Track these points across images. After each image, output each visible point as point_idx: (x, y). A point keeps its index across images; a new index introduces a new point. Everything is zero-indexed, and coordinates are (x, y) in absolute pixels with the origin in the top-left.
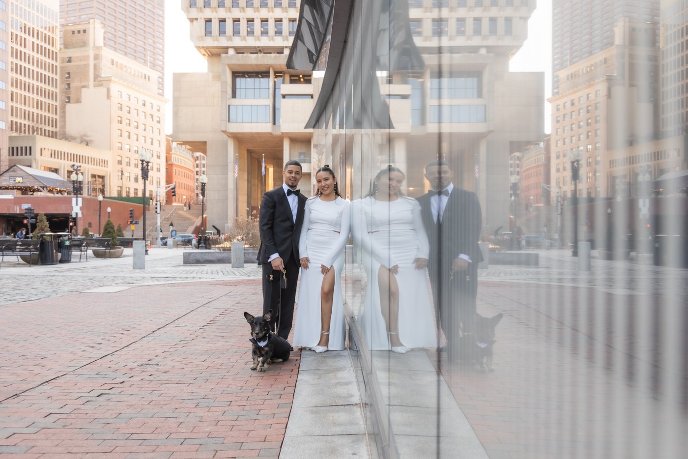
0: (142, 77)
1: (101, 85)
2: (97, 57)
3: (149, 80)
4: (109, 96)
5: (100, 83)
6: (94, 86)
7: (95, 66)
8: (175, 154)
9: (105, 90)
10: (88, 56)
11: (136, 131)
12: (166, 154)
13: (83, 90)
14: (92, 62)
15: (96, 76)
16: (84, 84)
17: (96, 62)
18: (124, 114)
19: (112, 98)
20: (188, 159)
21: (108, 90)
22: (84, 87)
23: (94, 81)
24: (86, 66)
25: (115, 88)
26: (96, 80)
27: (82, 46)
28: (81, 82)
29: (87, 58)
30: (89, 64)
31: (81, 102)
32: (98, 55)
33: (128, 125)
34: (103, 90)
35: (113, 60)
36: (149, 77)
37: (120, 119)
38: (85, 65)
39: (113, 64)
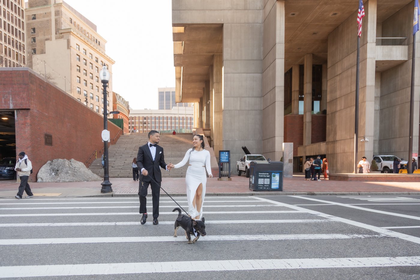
0: (94, 41)
1: (62, 37)
2: (58, 13)
3: (99, 44)
4: (69, 47)
5: (61, 35)
6: (56, 39)
7: (56, 21)
8: (119, 104)
9: (66, 40)
10: (50, 13)
11: (91, 81)
12: (113, 104)
13: (47, 42)
14: (53, 18)
15: (57, 30)
16: (47, 37)
17: (57, 17)
18: (82, 63)
19: (72, 48)
21: (68, 42)
22: (47, 39)
23: (56, 34)
24: (49, 21)
25: (74, 41)
26: (58, 33)
27: (45, 5)
28: (45, 36)
29: (48, 14)
30: (51, 20)
31: (45, 53)
32: (58, 11)
33: (85, 74)
34: (64, 42)
35: (71, 19)
36: (99, 42)
37: (78, 68)
38: (47, 20)
39: (72, 23)
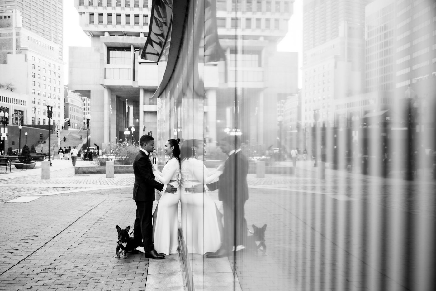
0: (48, 48)
1: (21, 53)
2: (17, 34)
3: (53, 50)
4: (26, 60)
5: (20, 51)
6: (16, 53)
7: (16, 40)
8: (70, 97)
9: (24, 55)
10: (12, 34)
11: (45, 82)
12: (64, 97)
13: (9, 55)
14: (14, 37)
15: (17, 47)
16: (9, 51)
17: (17, 37)
18: (36, 71)
19: (28, 61)
20: (78, 101)
21: (26, 56)
22: (9, 53)
23: (16, 49)
24: (11, 40)
25: (30, 55)
26: (17, 49)
27: (8, 27)
28: (7, 50)
29: (11, 34)
30: (12, 39)
31: (7, 63)
32: (18, 33)
33: (39, 78)
34: (22, 56)
35: (29, 37)
36: (53, 48)
37: (33, 74)
38: (10, 39)
39: (29, 39)
